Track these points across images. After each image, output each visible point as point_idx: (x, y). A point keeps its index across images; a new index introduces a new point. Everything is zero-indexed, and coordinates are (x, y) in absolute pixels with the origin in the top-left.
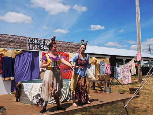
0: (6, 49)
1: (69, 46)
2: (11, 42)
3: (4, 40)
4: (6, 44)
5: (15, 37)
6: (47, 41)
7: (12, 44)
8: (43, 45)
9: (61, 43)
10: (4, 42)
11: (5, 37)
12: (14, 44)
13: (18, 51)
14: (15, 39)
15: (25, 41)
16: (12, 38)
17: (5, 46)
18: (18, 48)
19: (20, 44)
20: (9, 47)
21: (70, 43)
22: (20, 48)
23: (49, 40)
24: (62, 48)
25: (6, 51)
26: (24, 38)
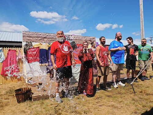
0: (41, 43)
1: (87, 39)
2: (45, 38)
3: (40, 37)
4: (41, 40)
5: (47, 35)
6: (70, 36)
7: (45, 39)
8: (67, 39)
9: (80, 37)
10: (40, 39)
11: (41, 35)
12: (47, 39)
13: (50, 44)
14: (48, 36)
15: (54, 37)
16: (45, 35)
17: (41, 41)
18: (49, 42)
19: (51, 40)
20: (43, 41)
21: (87, 37)
22: (51, 42)
23: (71, 35)
24: (81, 41)
25: (42, 44)
26: (54, 35)
